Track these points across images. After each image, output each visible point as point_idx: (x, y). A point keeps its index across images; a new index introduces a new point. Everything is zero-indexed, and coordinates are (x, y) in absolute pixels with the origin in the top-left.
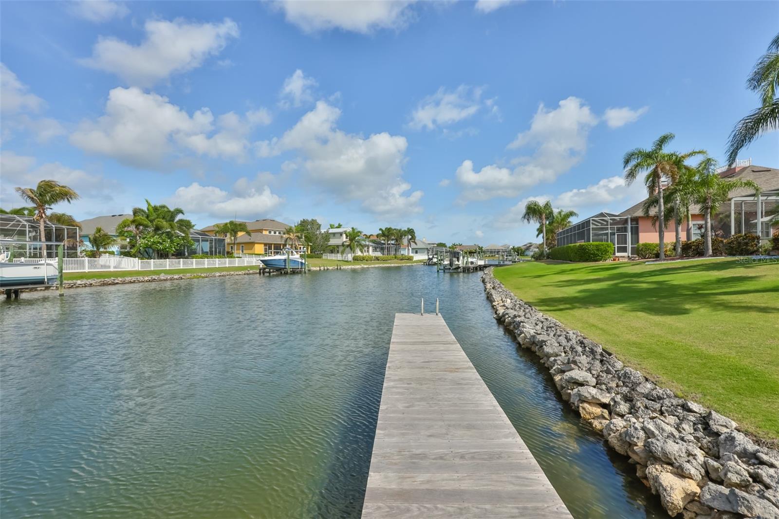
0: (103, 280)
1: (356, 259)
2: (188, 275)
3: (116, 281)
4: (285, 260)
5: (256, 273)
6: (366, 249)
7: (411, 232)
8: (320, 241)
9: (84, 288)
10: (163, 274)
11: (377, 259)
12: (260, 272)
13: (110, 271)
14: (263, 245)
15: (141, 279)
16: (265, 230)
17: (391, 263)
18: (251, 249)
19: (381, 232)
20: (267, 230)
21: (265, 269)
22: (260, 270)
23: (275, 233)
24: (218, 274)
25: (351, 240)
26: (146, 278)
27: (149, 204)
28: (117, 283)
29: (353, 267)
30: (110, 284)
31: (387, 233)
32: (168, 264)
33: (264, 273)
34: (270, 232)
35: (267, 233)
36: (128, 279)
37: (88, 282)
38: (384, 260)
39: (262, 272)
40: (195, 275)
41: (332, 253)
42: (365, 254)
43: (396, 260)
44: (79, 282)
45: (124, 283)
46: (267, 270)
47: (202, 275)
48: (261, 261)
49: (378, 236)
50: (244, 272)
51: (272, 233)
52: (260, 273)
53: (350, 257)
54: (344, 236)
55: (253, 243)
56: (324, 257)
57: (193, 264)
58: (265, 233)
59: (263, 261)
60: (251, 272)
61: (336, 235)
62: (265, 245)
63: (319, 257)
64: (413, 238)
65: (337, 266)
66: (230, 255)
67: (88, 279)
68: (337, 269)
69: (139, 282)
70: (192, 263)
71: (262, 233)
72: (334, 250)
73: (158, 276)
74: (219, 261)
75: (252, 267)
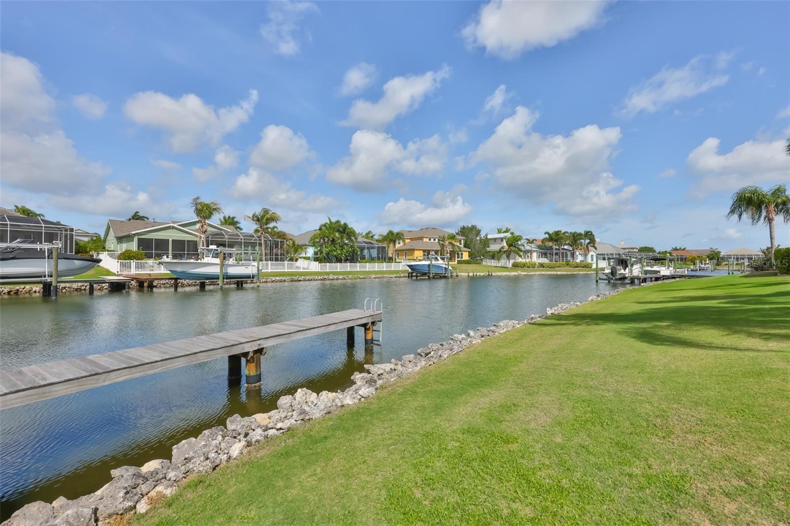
0: (292, 277)
1: (516, 266)
2: (350, 276)
3: (300, 279)
4: (429, 266)
5: (406, 277)
6: (529, 254)
7: (589, 235)
8: (478, 246)
9: (280, 283)
10: (331, 275)
11: (542, 265)
12: (409, 275)
13: (300, 272)
14: (422, 252)
15: (316, 277)
16: (425, 237)
17: (557, 271)
18: (412, 255)
19: (547, 236)
20: (427, 238)
21: (412, 273)
22: (409, 274)
23: (435, 240)
24: (373, 276)
25: (510, 245)
26: (320, 278)
27: (330, 221)
28: (300, 280)
29: (509, 273)
30: (296, 281)
31: (556, 237)
32: (338, 267)
33: (412, 276)
34: (430, 240)
35: (427, 240)
36: (307, 278)
37: (283, 278)
38: (551, 267)
39: (410, 276)
40: (356, 276)
41: (493, 258)
42: (527, 260)
43: (568, 268)
44: (278, 278)
45: (304, 280)
46: (414, 274)
47: (361, 277)
48: (408, 266)
49: (543, 241)
50: (395, 275)
51: (432, 240)
52: (409, 277)
53: (510, 264)
54: (504, 241)
55: (413, 250)
56: (484, 263)
57: (358, 267)
58: (425, 240)
59: (409, 266)
60: (402, 275)
61: (497, 240)
62: (424, 251)
63: (479, 263)
64: (592, 241)
65: (489, 272)
66: (390, 260)
67: (283, 276)
68: (489, 275)
69: (315, 280)
70: (356, 267)
71: (422, 240)
72: (494, 256)
73: (328, 276)
74: (378, 265)
75: (403, 272)
